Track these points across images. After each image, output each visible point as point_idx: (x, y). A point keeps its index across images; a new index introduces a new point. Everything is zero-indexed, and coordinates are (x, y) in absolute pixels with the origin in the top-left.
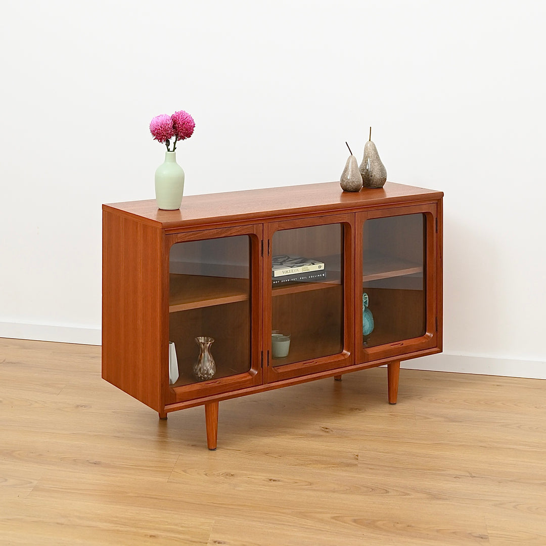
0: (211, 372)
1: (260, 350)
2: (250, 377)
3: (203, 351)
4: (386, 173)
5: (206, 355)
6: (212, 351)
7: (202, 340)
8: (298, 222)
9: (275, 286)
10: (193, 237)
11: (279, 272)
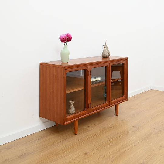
0: (74, 111)
1: (88, 103)
2: (86, 112)
3: (72, 105)
4: (110, 53)
5: (72, 106)
6: (74, 105)
7: (70, 102)
8: (97, 66)
9: (92, 84)
10: (72, 70)
11: (92, 80)
